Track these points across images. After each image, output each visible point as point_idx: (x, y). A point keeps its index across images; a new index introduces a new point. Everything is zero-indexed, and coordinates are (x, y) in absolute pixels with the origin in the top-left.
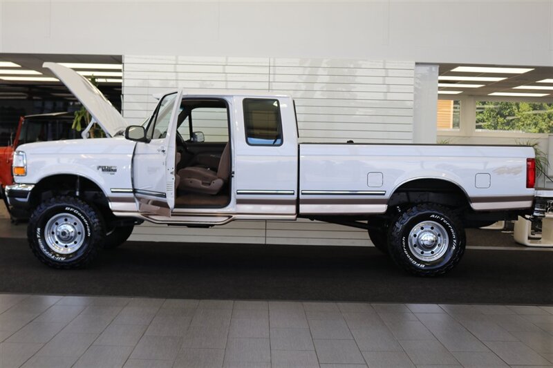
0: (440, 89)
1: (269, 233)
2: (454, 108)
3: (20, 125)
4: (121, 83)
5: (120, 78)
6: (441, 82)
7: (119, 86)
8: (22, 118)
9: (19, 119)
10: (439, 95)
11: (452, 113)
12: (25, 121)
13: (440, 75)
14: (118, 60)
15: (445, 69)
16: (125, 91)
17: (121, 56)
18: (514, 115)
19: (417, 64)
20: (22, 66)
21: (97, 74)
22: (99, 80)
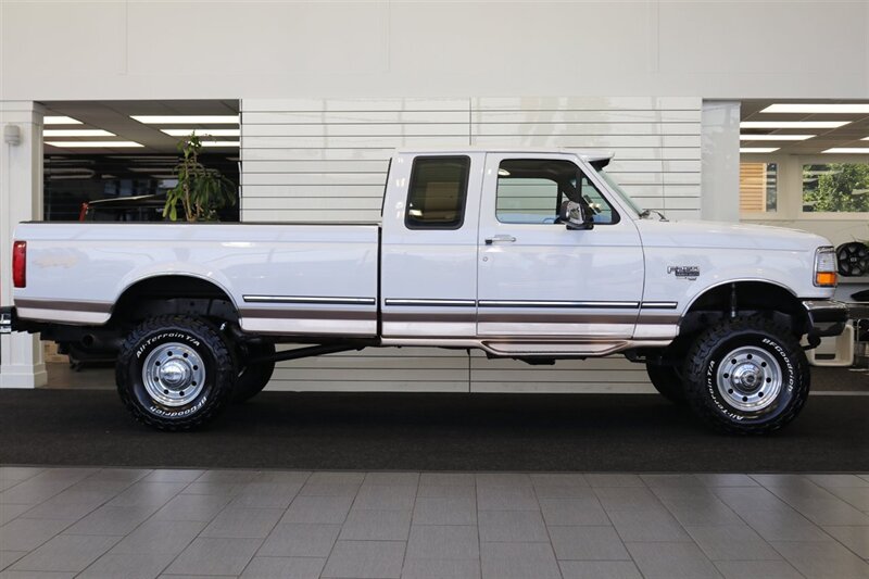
0: (744, 144)
1: (475, 375)
2: (769, 177)
3: (82, 215)
4: (238, 148)
5: (236, 139)
6: (744, 131)
7: (235, 152)
8: (85, 206)
9: (81, 207)
10: (741, 154)
11: (765, 187)
13: (742, 119)
14: (232, 107)
15: (751, 109)
16: (244, 155)
17: (237, 101)
18: (864, 188)
19: (705, 101)
20: (85, 123)
21: (199, 133)
22: (205, 144)
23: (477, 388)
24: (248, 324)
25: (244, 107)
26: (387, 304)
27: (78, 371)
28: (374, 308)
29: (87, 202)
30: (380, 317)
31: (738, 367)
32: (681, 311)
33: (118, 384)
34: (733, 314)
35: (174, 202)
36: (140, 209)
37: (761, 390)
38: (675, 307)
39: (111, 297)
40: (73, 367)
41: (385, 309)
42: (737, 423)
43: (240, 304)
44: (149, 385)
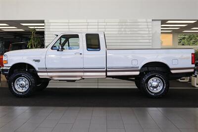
1: (99, 84)
3: (10, 47)
4: (44, 31)
10: (161, 32)
13: (162, 24)
14: (43, 22)
15: (164, 22)
16: (46, 33)
19: (153, 20)
20: (10, 25)
21: (36, 27)
22: (37, 30)
23: (99, 87)
25: (45, 22)
29: (11, 44)
35: (30, 44)
36: (23, 45)
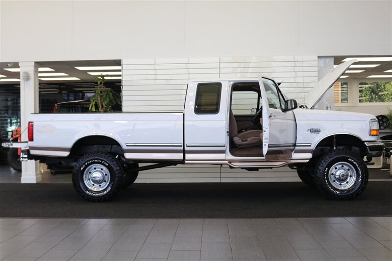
1: (223, 175)
2: (342, 88)
3: (55, 109)
4: (121, 80)
5: (120, 76)
7: (120, 81)
8: (56, 105)
9: (54, 106)
11: (340, 92)
12: (58, 107)
13: (334, 64)
14: (118, 63)
15: (338, 59)
16: (123, 83)
17: (120, 60)
18: (383, 92)
19: (319, 57)
20: (56, 70)
21: (104, 73)
22: (106, 78)
23: (223, 181)
24: (128, 156)
25: (123, 63)
26: (187, 146)
27: (54, 175)
28: (182, 148)
29: (57, 103)
30: (184, 152)
31: (338, 171)
32: (313, 147)
33: (73, 181)
34: (335, 148)
35: (94, 103)
36: (79, 106)
37: (347, 181)
38: (310, 146)
39: (70, 145)
40: (52, 173)
41: (186, 148)
42: (337, 195)
43: (124, 147)
44: (86, 183)
